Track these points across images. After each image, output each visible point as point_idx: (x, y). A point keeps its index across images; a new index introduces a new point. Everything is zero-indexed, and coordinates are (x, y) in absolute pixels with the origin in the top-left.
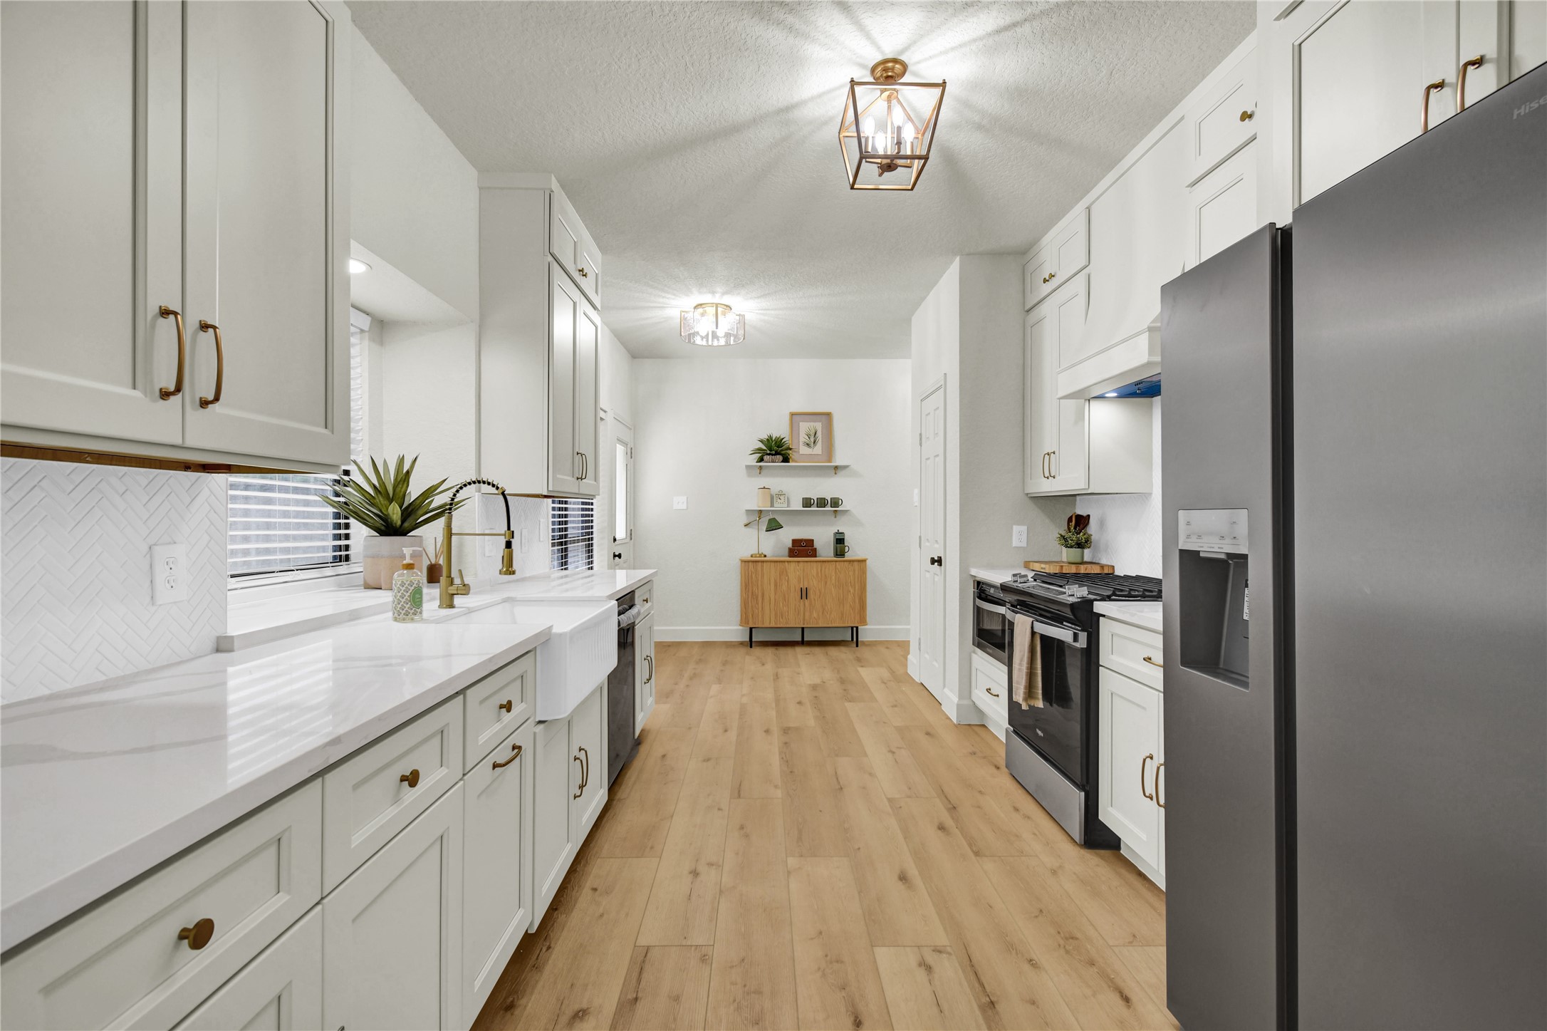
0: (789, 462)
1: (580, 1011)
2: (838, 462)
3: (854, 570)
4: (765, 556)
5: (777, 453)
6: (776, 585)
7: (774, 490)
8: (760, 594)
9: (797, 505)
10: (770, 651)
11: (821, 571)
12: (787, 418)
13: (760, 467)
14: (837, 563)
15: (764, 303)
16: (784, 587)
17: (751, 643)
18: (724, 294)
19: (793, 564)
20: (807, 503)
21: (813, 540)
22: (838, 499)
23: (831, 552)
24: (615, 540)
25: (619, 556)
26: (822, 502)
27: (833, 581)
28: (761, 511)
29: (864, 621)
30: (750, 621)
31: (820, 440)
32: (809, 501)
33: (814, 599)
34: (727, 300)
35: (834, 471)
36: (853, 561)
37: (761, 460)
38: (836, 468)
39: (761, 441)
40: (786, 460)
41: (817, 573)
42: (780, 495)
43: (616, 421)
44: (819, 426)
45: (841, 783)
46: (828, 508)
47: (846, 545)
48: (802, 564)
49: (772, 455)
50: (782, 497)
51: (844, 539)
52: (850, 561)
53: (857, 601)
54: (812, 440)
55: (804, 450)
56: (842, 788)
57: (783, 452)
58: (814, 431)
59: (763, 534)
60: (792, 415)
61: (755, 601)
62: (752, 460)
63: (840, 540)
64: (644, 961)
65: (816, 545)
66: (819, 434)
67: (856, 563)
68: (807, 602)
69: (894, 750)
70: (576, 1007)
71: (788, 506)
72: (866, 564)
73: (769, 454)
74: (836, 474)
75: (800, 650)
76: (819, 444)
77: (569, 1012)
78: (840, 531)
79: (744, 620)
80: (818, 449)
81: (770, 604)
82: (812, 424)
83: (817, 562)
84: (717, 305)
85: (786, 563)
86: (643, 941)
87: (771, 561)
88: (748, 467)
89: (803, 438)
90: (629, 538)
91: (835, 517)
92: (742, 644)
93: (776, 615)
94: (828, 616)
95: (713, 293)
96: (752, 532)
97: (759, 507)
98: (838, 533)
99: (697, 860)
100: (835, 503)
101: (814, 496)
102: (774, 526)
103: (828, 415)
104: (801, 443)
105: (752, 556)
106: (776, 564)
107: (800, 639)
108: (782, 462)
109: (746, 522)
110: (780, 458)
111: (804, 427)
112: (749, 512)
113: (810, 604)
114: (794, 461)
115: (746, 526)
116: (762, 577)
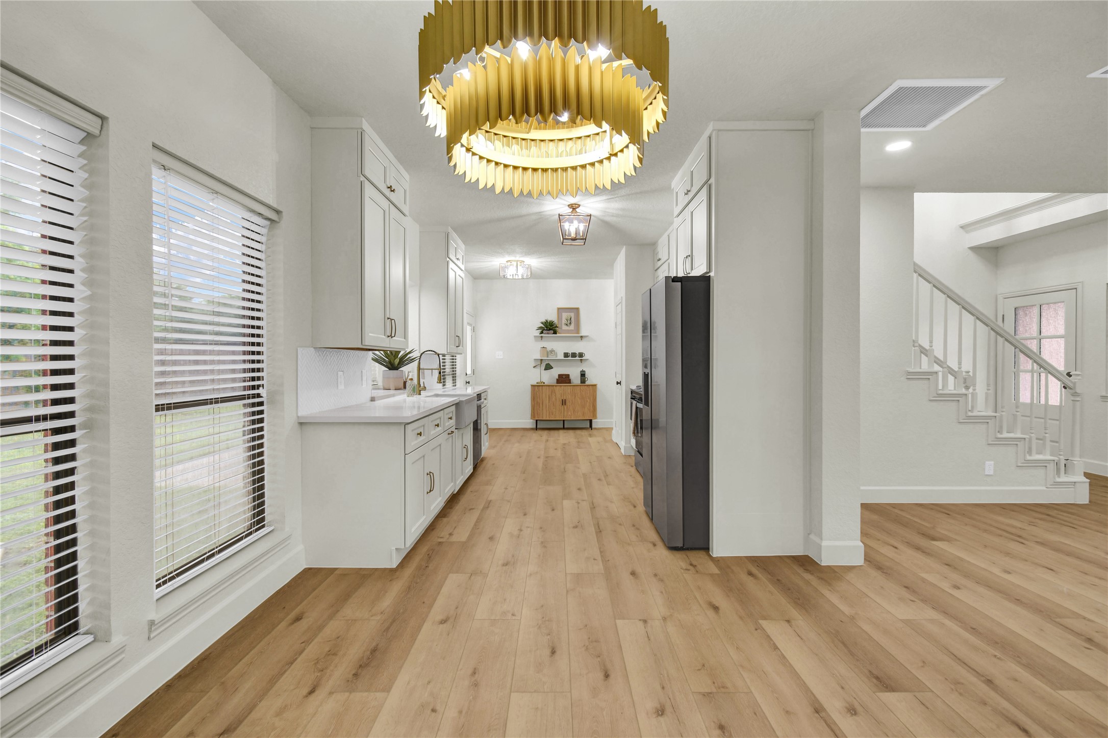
0: (556, 334)
2: (583, 333)
3: (590, 390)
4: (544, 383)
5: (550, 330)
6: (549, 398)
7: (549, 349)
8: (541, 402)
9: (561, 357)
10: (546, 432)
11: (573, 390)
12: (556, 311)
13: (542, 337)
14: (581, 387)
15: (540, 260)
16: (554, 399)
17: (536, 429)
18: (520, 257)
19: (559, 387)
20: (566, 355)
21: (569, 375)
22: (583, 353)
23: (578, 380)
24: (466, 374)
25: (469, 383)
26: (574, 355)
27: (579, 396)
28: (542, 360)
29: (595, 416)
30: (536, 416)
31: (573, 323)
33: (569, 405)
34: (522, 259)
35: (580, 339)
36: (589, 385)
37: (542, 333)
38: (582, 337)
39: (542, 323)
40: (555, 333)
41: (571, 392)
42: (552, 351)
44: (572, 315)
46: (577, 358)
47: (586, 377)
48: (563, 387)
49: (548, 330)
50: (553, 352)
51: (585, 374)
53: (591, 406)
54: (569, 322)
55: (564, 327)
57: (553, 329)
58: (570, 318)
59: (543, 371)
60: (559, 309)
61: (538, 406)
62: (537, 333)
63: (583, 375)
65: (571, 377)
66: (573, 319)
67: (591, 387)
68: (565, 407)
71: (556, 357)
72: (596, 388)
73: (546, 330)
74: (582, 340)
75: (561, 432)
76: (573, 325)
79: (533, 416)
80: (572, 327)
81: (546, 408)
82: (569, 314)
83: (570, 386)
84: (517, 261)
85: (555, 387)
87: (546, 386)
88: (535, 337)
89: (564, 321)
90: (472, 374)
91: (581, 363)
92: (532, 429)
93: (549, 413)
94: (575, 414)
95: (516, 255)
96: (537, 370)
97: (541, 357)
98: (583, 371)
100: (581, 355)
101: (570, 352)
102: (548, 367)
103: (578, 309)
104: (563, 324)
105: (537, 383)
106: (548, 387)
107: (562, 427)
108: (553, 334)
109: (534, 365)
110: (552, 332)
111: (565, 315)
112: (535, 360)
113: (567, 408)
114: (559, 333)
115: (534, 367)
116: (542, 394)
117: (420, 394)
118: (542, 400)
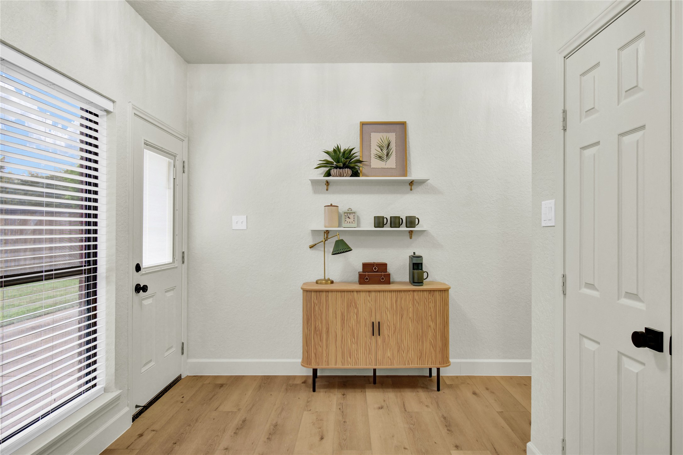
0: (359, 176)
2: (415, 174)
3: (435, 302)
4: (332, 282)
5: (345, 166)
6: (343, 320)
7: (343, 208)
8: (324, 329)
9: (368, 225)
11: (396, 301)
12: (357, 129)
13: (328, 182)
14: (416, 293)
16: (353, 321)
17: (315, 385)
19: (363, 294)
20: (379, 222)
21: (387, 264)
22: (415, 218)
23: (407, 278)
24: (138, 268)
25: (145, 289)
26: (396, 222)
27: (411, 315)
28: (327, 232)
30: (313, 361)
31: (394, 153)
32: (381, 220)
33: (389, 336)
35: (409, 187)
36: (434, 291)
37: (328, 174)
38: (412, 183)
39: (327, 153)
40: (356, 174)
41: (392, 305)
42: (349, 213)
43: (136, 118)
44: (392, 137)
46: (403, 228)
47: (424, 269)
48: (373, 294)
49: (340, 168)
50: (351, 216)
51: (422, 264)
52: (430, 291)
53: (439, 337)
54: (385, 152)
55: (376, 163)
57: (352, 165)
58: (386, 143)
59: (329, 256)
60: (363, 124)
61: (319, 337)
62: (319, 174)
63: (417, 265)
65: (390, 269)
66: (393, 146)
67: (437, 294)
68: (380, 339)
71: (358, 226)
72: (448, 296)
73: (336, 167)
74: (411, 190)
75: (371, 391)
76: (393, 157)
78: (417, 254)
79: (306, 361)
80: (392, 163)
81: (336, 341)
82: (385, 135)
83: (391, 291)
85: (355, 293)
88: (315, 183)
89: (375, 150)
90: (178, 263)
91: (411, 238)
92: (305, 382)
93: (343, 353)
94: (404, 355)
96: (318, 254)
97: (325, 227)
98: (415, 256)
100: (411, 222)
101: (387, 214)
102: (341, 248)
103: (403, 125)
104: (372, 156)
105: (316, 285)
106: (343, 294)
107: (371, 379)
108: (352, 176)
109: (312, 243)
110: (349, 171)
111: (376, 138)
112: (315, 232)
113: (384, 341)
114: (365, 175)
115: (310, 248)
116: (327, 309)
118: (328, 324)
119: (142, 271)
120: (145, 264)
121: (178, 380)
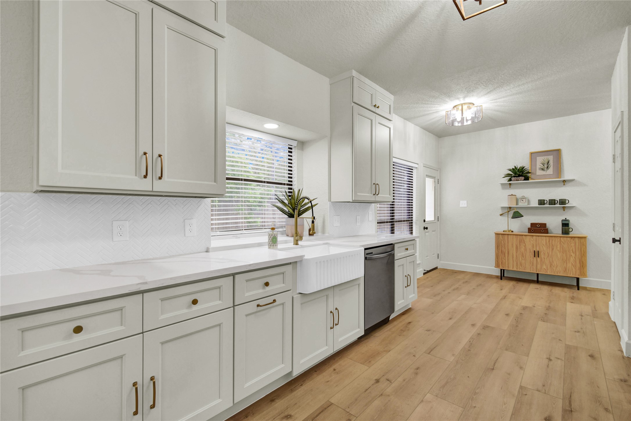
0: (529, 180)
1: (289, 415)
2: (566, 177)
3: (576, 243)
4: (512, 232)
5: (519, 176)
6: (517, 248)
7: (519, 196)
8: (506, 252)
9: (535, 203)
10: (512, 283)
11: (549, 241)
12: (528, 156)
13: (510, 184)
14: (562, 238)
15: (492, 96)
16: (523, 249)
17: (502, 276)
18: (464, 98)
19: (528, 237)
20: (541, 202)
21: (547, 224)
22: (565, 200)
23: (560, 232)
24: (424, 221)
25: (427, 228)
26: (552, 202)
27: (559, 249)
28: (510, 208)
29: (584, 275)
30: (500, 266)
31: (552, 165)
32: (543, 201)
33: (544, 258)
34: (468, 100)
35: (562, 183)
36: (575, 237)
37: (510, 180)
38: (564, 181)
39: (510, 170)
40: (527, 178)
41: (546, 243)
42: (523, 198)
43: (425, 168)
44: (551, 158)
45: (496, 366)
46: (558, 205)
47: (570, 227)
48: (535, 237)
49: (517, 177)
50: (524, 200)
51: (568, 224)
52: (572, 237)
53: (578, 262)
54: (546, 166)
55: (539, 172)
56: (493, 369)
57: (524, 175)
58: (547, 161)
59: (510, 219)
60: (532, 154)
61: (503, 255)
62: (505, 181)
63: (565, 225)
64: (326, 409)
65: (548, 226)
66: (551, 163)
67: (577, 239)
68: (539, 259)
69: (552, 358)
70: (290, 413)
71: (528, 204)
72: (586, 241)
73: (514, 177)
74: (564, 185)
75: (533, 286)
76: (551, 169)
77: (286, 414)
78: (567, 219)
79: (497, 265)
80: (550, 171)
81: (513, 257)
82: (546, 157)
83: (547, 236)
84: (462, 105)
85: (524, 236)
86: (332, 401)
87: (516, 235)
88: (502, 184)
89: (539, 165)
90: (436, 221)
91: (564, 210)
92: (497, 277)
93: (517, 264)
94: (554, 269)
95: (458, 99)
96: (504, 219)
97: (509, 205)
98: (566, 220)
99: (384, 375)
100: (563, 202)
101: (547, 198)
102: (517, 215)
103: (558, 151)
104: (537, 169)
105: (503, 232)
106: (517, 236)
107: (536, 279)
108: (524, 180)
109: (501, 213)
110: (523, 178)
111: (540, 160)
112: (503, 208)
113: (541, 260)
114: (532, 179)
115: (501, 215)
116: (508, 242)
117: (297, 244)
118: (508, 249)
119: (426, 222)
120: (426, 220)
121: (436, 268)
